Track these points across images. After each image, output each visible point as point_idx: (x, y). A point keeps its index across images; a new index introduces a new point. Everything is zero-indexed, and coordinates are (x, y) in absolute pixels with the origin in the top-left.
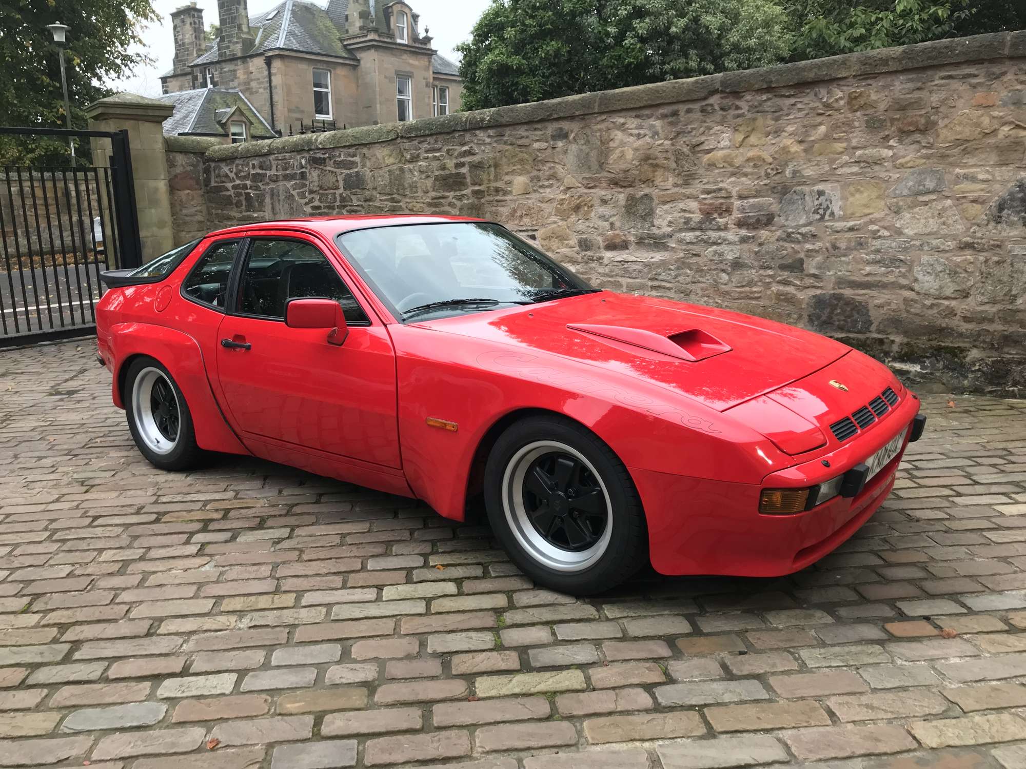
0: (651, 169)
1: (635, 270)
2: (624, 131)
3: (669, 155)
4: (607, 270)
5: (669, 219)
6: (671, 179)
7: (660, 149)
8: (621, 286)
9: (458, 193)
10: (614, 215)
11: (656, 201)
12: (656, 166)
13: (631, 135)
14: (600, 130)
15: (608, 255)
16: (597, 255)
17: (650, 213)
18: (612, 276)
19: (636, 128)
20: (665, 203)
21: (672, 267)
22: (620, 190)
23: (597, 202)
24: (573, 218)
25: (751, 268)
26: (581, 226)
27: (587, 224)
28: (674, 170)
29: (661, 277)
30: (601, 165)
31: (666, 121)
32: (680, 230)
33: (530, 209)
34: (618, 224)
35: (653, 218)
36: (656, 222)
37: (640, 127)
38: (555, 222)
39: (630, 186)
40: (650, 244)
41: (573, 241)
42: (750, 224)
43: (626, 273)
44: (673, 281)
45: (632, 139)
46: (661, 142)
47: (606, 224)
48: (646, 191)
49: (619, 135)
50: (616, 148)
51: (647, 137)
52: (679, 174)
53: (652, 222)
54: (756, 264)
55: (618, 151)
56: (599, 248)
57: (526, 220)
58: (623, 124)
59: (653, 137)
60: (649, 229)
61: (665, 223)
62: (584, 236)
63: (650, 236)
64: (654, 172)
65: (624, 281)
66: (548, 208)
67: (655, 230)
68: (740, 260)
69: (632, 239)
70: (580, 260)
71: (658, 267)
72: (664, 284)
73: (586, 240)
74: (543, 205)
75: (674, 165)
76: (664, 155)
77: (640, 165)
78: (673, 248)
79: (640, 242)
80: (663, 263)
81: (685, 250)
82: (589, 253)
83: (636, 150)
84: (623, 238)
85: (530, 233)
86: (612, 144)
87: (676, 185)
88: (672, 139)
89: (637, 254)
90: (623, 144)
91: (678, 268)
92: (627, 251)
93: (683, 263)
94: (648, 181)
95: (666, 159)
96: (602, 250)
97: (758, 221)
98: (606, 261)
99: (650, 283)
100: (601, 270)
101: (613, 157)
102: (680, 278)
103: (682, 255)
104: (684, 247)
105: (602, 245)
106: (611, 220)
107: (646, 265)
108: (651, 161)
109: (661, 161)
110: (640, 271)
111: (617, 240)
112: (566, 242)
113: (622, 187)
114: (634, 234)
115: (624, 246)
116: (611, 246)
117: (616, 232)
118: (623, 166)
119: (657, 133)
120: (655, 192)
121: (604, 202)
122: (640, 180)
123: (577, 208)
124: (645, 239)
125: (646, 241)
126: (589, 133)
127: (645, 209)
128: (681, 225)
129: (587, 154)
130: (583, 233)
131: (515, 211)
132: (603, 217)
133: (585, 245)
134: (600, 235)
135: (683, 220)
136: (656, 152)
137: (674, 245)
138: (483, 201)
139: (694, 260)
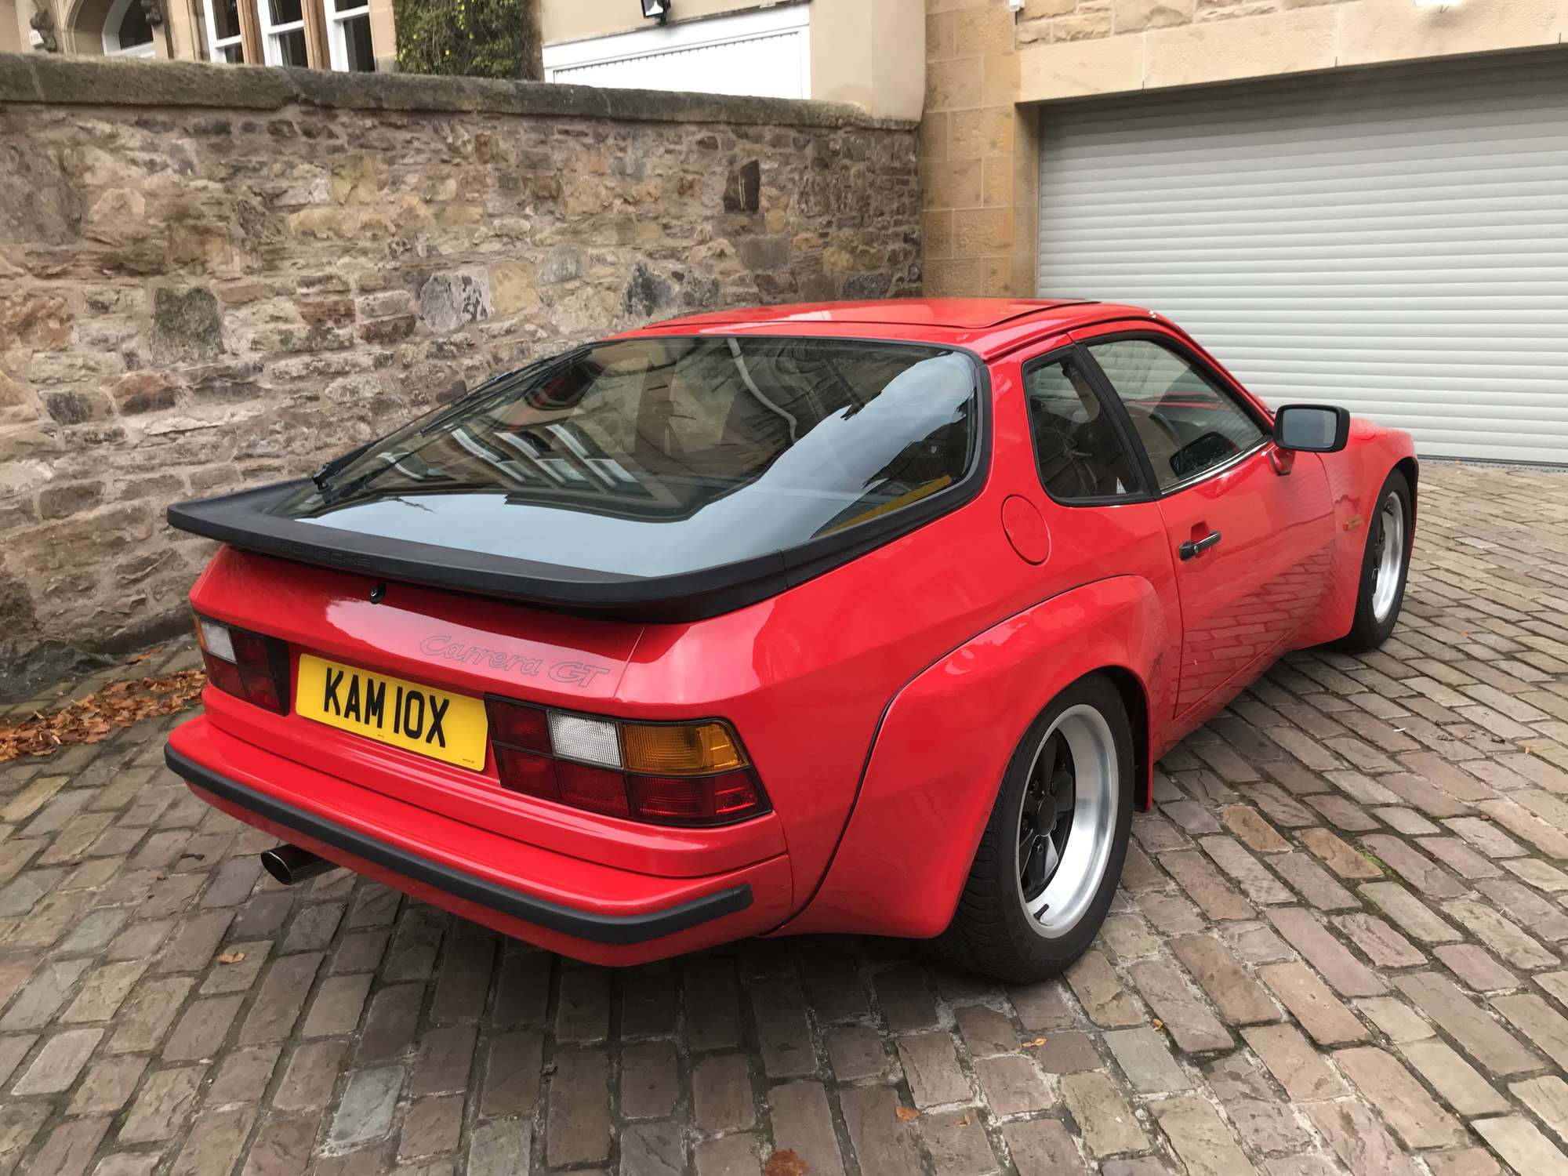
0: (195, 238)
1: (204, 446)
2: (114, 151)
3: (226, 210)
4: (139, 457)
5: (251, 336)
6: (237, 259)
7: (204, 196)
8: (180, 484)
10: (130, 336)
11: (220, 304)
12: (204, 233)
13: (134, 162)
14: (54, 143)
15: (133, 425)
16: (106, 427)
17: (214, 327)
18: (153, 469)
19: (143, 149)
20: (239, 305)
21: (277, 427)
22: (136, 281)
23: (81, 309)
24: (18, 349)
25: (401, 406)
26: (55, 368)
27: (65, 359)
28: (243, 241)
29: (259, 450)
30: (74, 225)
31: (204, 141)
32: (277, 356)
34: (144, 355)
35: (220, 335)
36: (229, 343)
37: (153, 148)
39: (158, 272)
40: (225, 390)
41: (34, 402)
42: (386, 335)
43: (186, 454)
44: (283, 452)
45: (135, 171)
46: (201, 183)
47: (115, 357)
48: (193, 282)
49: (103, 161)
50: (102, 188)
51: (169, 171)
52: (254, 250)
53: (220, 345)
54: (406, 399)
55: (110, 194)
56: (109, 411)
58: (113, 136)
59: (182, 172)
60: (215, 360)
61: (244, 345)
62: (64, 389)
63: (226, 373)
64: (202, 243)
65: (184, 472)
67: (227, 361)
68: (384, 397)
69: (183, 383)
70: (61, 445)
71: (248, 432)
72: (267, 462)
73: (69, 399)
75: (240, 232)
76: (216, 210)
77: (169, 227)
78: (268, 391)
79: (206, 386)
80: (257, 424)
81: (292, 392)
82: (83, 427)
83: (151, 195)
84: (162, 383)
86: (88, 178)
87: (249, 271)
88: (222, 180)
89: (198, 413)
90: (116, 181)
91: (288, 427)
92: (171, 410)
93: (295, 416)
94: (195, 263)
95: (222, 218)
96: (117, 415)
97: (396, 328)
98: (132, 438)
99: (240, 466)
100: (123, 459)
101: (98, 209)
102: (296, 445)
103: (288, 402)
104: (288, 387)
105: (114, 404)
106: (126, 346)
107: (224, 432)
108: (191, 222)
109: (211, 221)
110: (215, 447)
111: (151, 390)
112: (13, 409)
113: (134, 273)
114: (187, 373)
115: (166, 399)
116: (138, 404)
117: (146, 372)
118: (130, 229)
119: (190, 165)
120: (212, 284)
121: (100, 308)
122: (176, 261)
123: (25, 326)
124: (213, 380)
125: (217, 384)
126: (24, 146)
127: (202, 321)
128: (278, 347)
129: (29, 197)
130: (59, 381)
132: (103, 343)
133: (68, 409)
134: (105, 382)
135: (278, 338)
136: (198, 203)
137: (268, 386)
139: (310, 408)
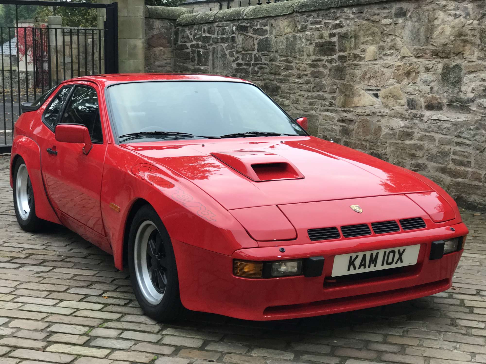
0: (462, 44)
1: (445, 128)
2: (445, 11)
3: (476, 33)
4: (425, 126)
5: (473, 86)
6: (476, 53)
7: (470, 27)
8: (434, 140)
9: (330, 58)
10: (434, 81)
11: (464, 71)
12: (466, 42)
13: (450, 15)
14: (428, 10)
15: (428, 114)
16: (419, 113)
17: (458, 82)
18: (429, 132)
19: (454, 9)
20: (470, 72)
21: (472, 127)
22: (439, 60)
23: (422, 69)
24: (405, 82)
26: (410, 89)
27: (414, 87)
28: (479, 45)
29: (464, 135)
30: (428, 39)
31: (476, 4)
32: (480, 96)
33: (376, 72)
34: (435, 89)
35: (461, 85)
36: (463, 89)
37: (457, 9)
38: (392, 84)
39: (446, 57)
40: (457, 107)
41: (404, 101)
43: (439, 130)
44: (472, 139)
45: (451, 18)
46: (471, 21)
47: (428, 88)
48: (458, 62)
49: (441, 15)
50: (439, 25)
51: (461, 17)
52: (482, 49)
53: (460, 88)
55: (440, 28)
56: (421, 107)
57: (373, 81)
58: (445, 6)
59: (465, 17)
60: (457, 94)
61: (470, 89)
62: (411, 97)
63: (459, 100)
64: (464, 46)
65: (437, 136)
66: (388, 72)
67: (462, 96)
69: (445, 101)
70: (407, 116)
71: (462, 126)
72: (465, 141)
73: (412, 100)
74: (385, 70)
75: (478, 41)
76: (473, 33)
77: (455, 40)
78: (474, 111)
79: (450, 105)
80: (466, 124)
81: (483, 113)
82: (414, 111)
83: (453, 27)
84: (439, 100)
85: (375, 92)
86: (436, 22)
87: (479, 58)
88: (479, 20)
89: (448, 114)
90: (444, 22)
91: (476, 129)
92: (441, 112)
93: (480, 124)
94: (459, 54)
95: (474, 36)
96: (423, 109)
98: (425, 119)
99: (456, 140)
100: (421, 126)
101: (436, 33)
102: (477, 137)
103: (480, 118)
104: (482, 111)
105: (423, 105)
106: (431, 85)
107: (455, 124)
108: (462, 37)
109: (470, 38)
110: (449, 129)
111: (434, 102)
112: (399, 101)
113: (441, 58)
114: (447, 98)
115: (438, 107)
116: (430, 107)
117: (435, 95)
118: (443, 41)
119: (468, 14)
120: (464, 64)
121: (427, 70)
122: (454, 53)
123: (408, 74)
124: (454, 102)
125: (455, 104)
126: (420, 13)
127: (455, 77)
128: (481, 93)
129: (418, 29)
130: (411, 94)
131: (365, 73)
132: (426, 82)
133: (412, 104)
134: (422, 97)
135: (482, 88)
136: (466, 30)
137: (475, 109)
138: (345, 64)
